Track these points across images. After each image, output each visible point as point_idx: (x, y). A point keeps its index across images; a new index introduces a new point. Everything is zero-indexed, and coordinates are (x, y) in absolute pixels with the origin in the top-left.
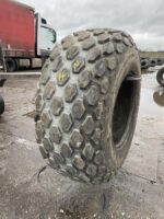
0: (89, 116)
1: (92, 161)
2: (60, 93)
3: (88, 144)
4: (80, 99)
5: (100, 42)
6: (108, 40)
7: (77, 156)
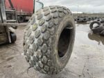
0: (45, 44)
1: (46, 64)
2: (33, 34)
3: (44, 57)
4: (41, 37)
5: (52, 12)
6: (55, 11)
7: (40, 62)
